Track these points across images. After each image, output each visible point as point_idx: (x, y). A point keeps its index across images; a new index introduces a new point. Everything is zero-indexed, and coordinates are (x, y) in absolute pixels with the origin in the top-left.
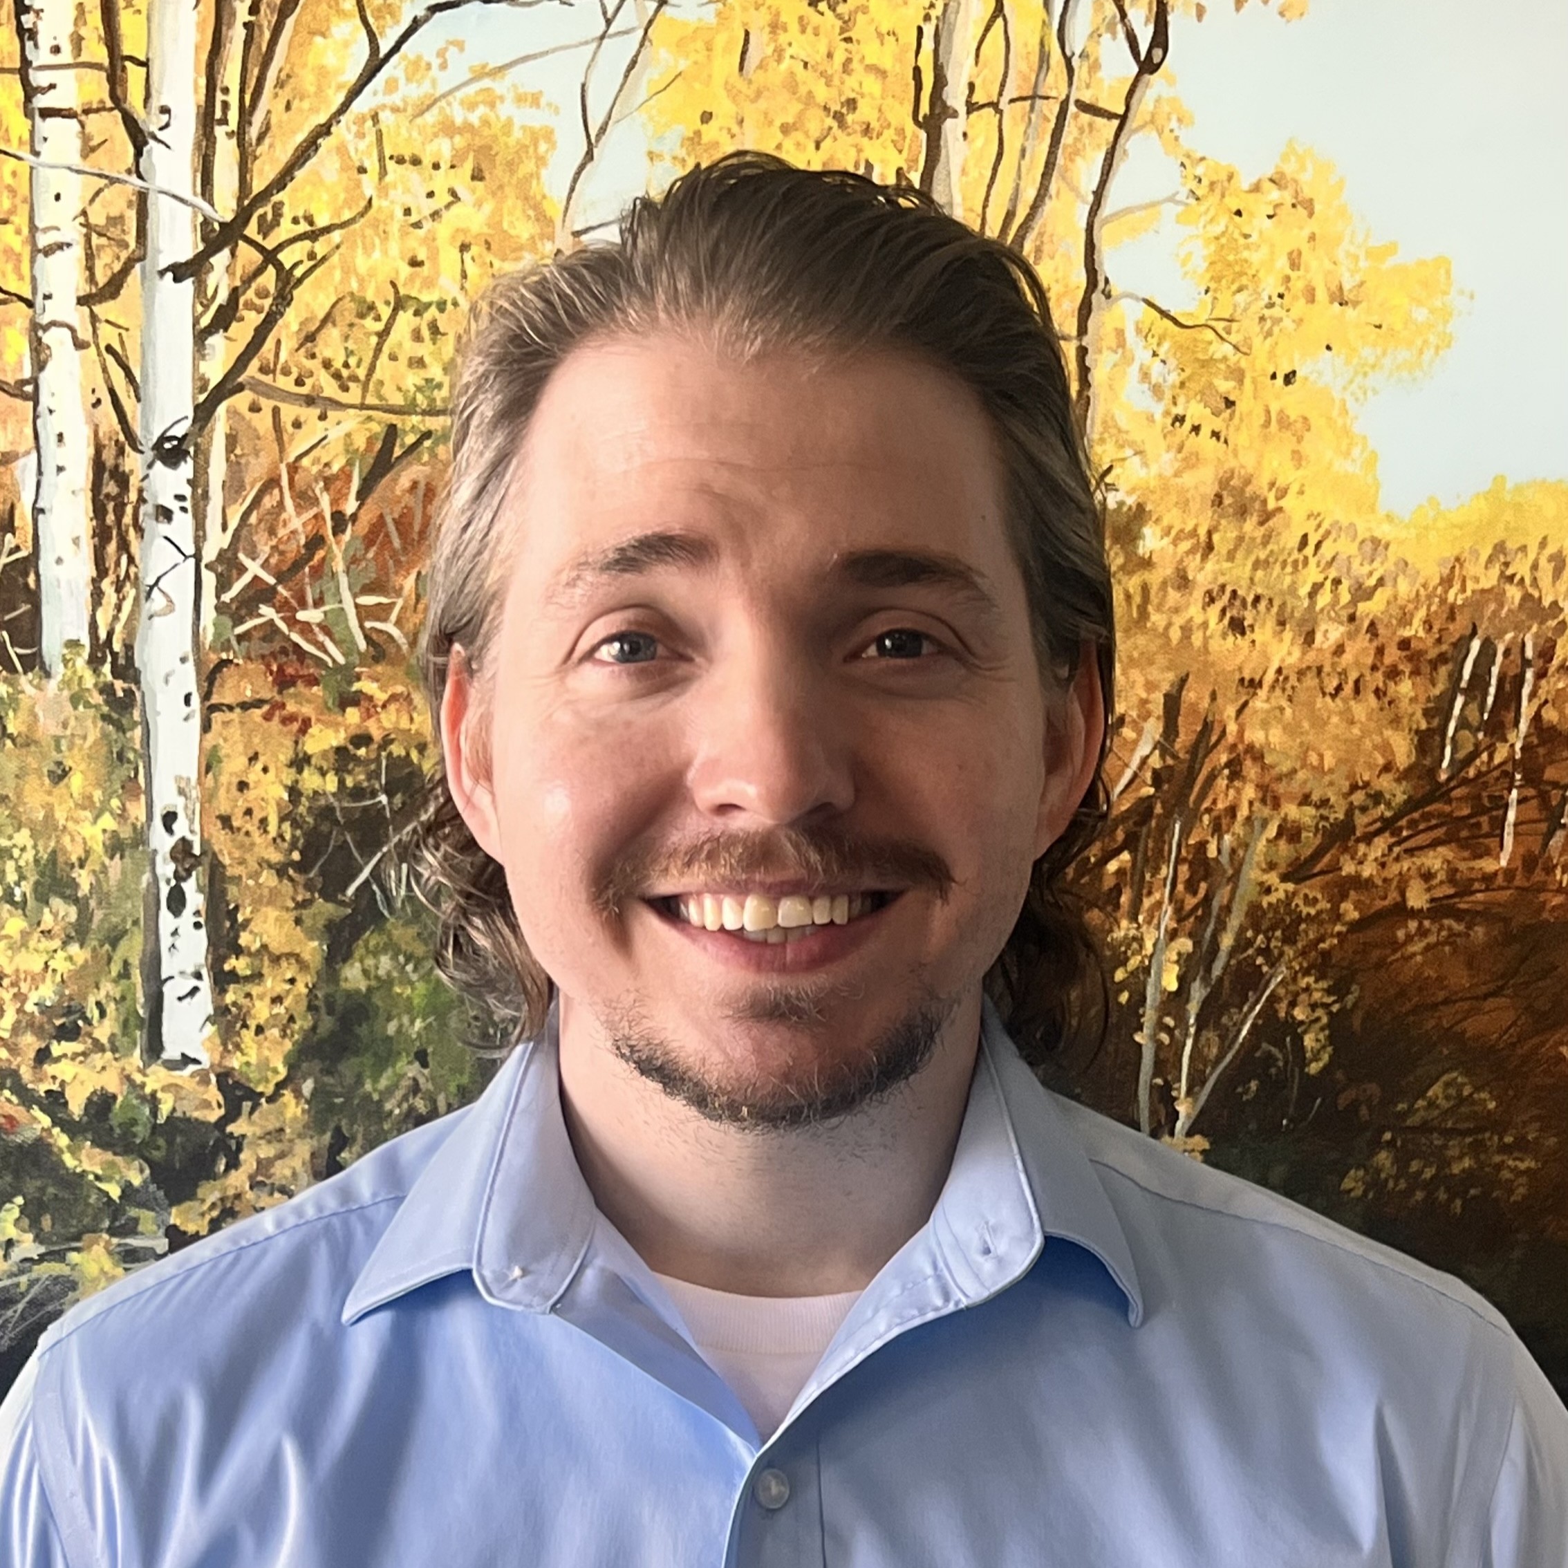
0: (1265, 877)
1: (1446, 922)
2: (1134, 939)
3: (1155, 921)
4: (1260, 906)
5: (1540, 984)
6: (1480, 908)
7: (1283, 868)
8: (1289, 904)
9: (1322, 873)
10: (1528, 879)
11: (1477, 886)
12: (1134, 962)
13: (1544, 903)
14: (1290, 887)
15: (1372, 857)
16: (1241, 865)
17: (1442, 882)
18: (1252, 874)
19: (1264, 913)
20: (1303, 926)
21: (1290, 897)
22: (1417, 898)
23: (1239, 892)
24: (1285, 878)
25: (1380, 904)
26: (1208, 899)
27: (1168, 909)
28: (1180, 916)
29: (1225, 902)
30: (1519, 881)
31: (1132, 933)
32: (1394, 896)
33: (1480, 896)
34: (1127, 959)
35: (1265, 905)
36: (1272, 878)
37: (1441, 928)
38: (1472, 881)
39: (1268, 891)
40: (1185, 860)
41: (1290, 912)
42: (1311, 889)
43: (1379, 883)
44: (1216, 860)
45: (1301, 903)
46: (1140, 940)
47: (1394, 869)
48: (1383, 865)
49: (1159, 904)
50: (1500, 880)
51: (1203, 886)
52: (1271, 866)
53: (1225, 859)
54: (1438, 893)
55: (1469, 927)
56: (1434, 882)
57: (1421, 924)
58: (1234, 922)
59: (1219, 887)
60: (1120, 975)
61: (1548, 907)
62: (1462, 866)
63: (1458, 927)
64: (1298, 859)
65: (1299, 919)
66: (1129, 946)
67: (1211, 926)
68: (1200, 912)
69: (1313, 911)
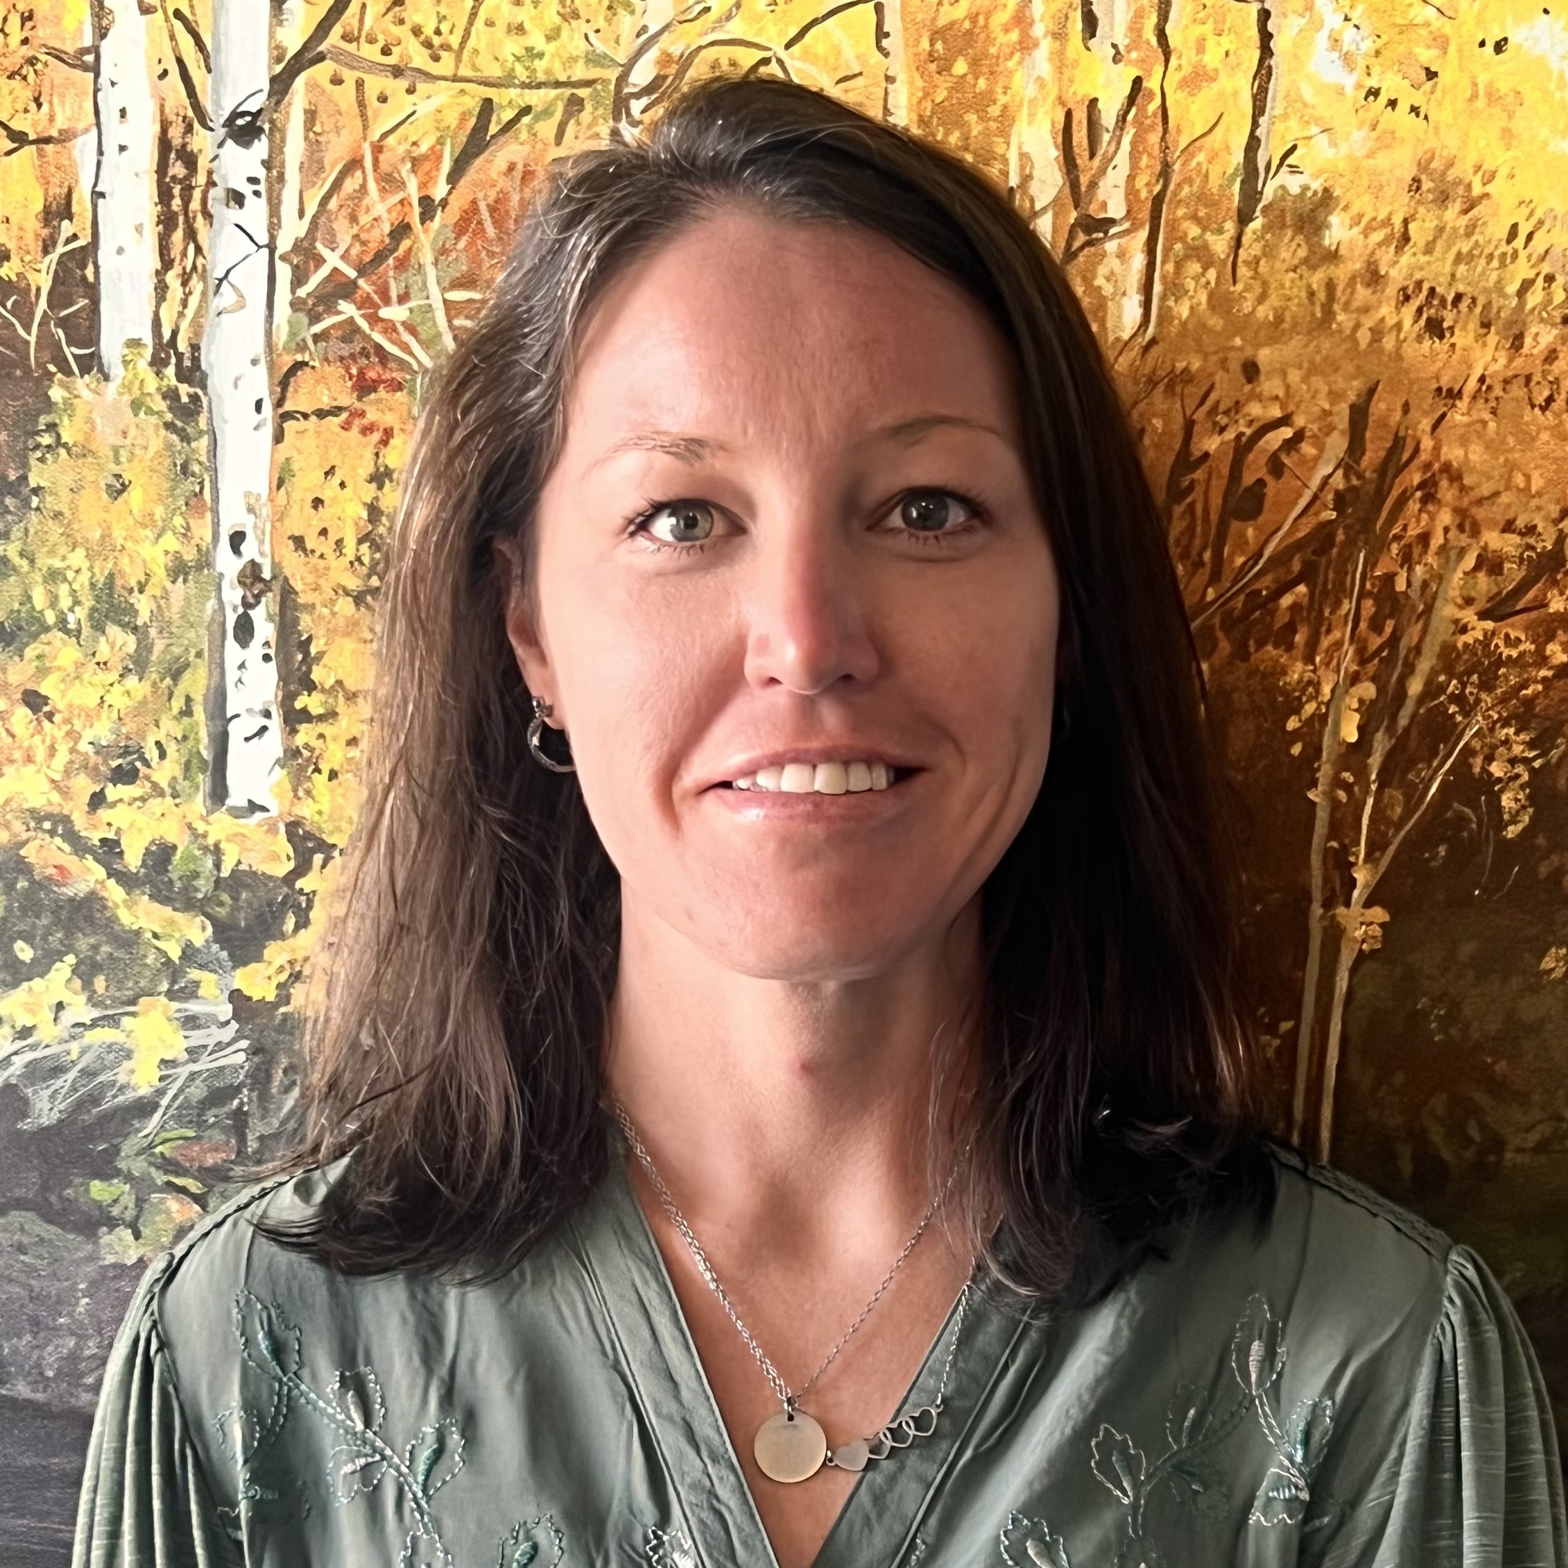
0: (1460, 614)
2: (1310, 682)
3: (1334, 662)
4: (1454, 647)
7: (1481, 604)
8: (1489, 645)
9: (1526, 609)
12: (1310, 708)
14: (1489, 625)
16: (1434, 597)
18: (1447, 611)
19: (1459, 656)
20: (1503, 671)
21: (1489, 636)
23: (1432, 629)
24: (1483, 615)
26: (1395, 639)
27: (1349, 651)
28: (1363, 658)
29: (1415, 639)
31: (1308, 676)
34: (1301, 706)
35: (1460, 645)
36: (1469, 616)
39: (1464, 630)
40: (1370, 594)
41: (1488, 654)
42: (1513, 628)
44: (1405, 593)
45: (1501, 643)
46: (1317, 685)
49: (1338, 644)
51: (1390, 624)
52: (1469, 601)
53: (1414, 594)
58: (1424, 665)
59: (1408, 625)
60: (1292, 724)
64: (1499, 593)
65: (1499, 662)
66: (1303, 691)
67: (1398, 669)
68: (1385, 654)
69: (1514, 653)
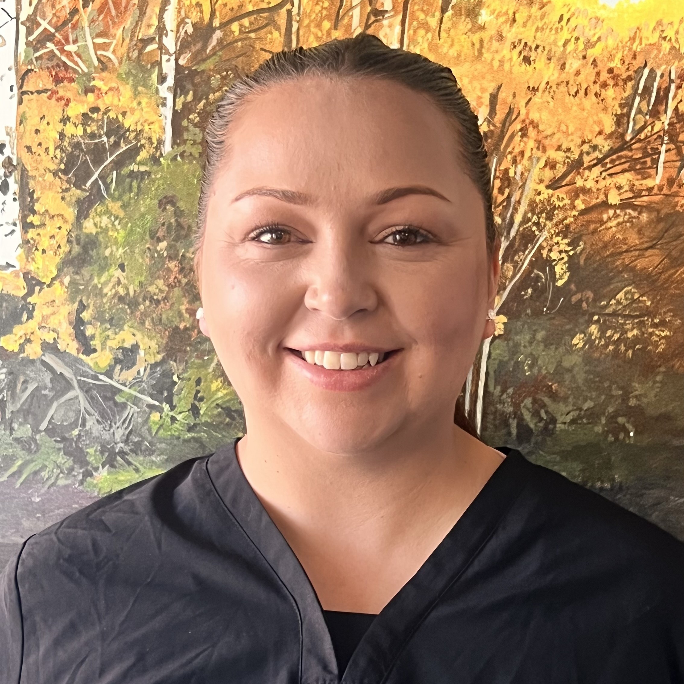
0: (537, 187)
1: (628, 211)
4: (534, 201)
5: (675, 243)
6: (645, 204)
7: (547, 182)
8: (550, 201)
9: (566, 185)
10: (670, 190)
11: (644, 193)
13: (677, 202)
14: (550, 191)
15: (591, 177)
16: (526, 180)
17: (626, 191)
18: (531, 185)
19: (537, 205)
20: (556, 212)
21: (550, 196)
22: (614, 199)
23: (525, 193)
24: (548, 187)
25: (594, 202)
26: (509, 197)
29: (518, 198)
30: (665, 191)
32: (602, 197)
33: (645, 199)
35: (537, 201)
36: (542, 188)
37: (625, 215)
38: (641, 191)
39: (539, 194)
40: (498, 177)
41: (550, 205)
42: (561, 192)
43: (595, 190)
44: (514, 178)
45: (556, 200)
47: (602, 184)
48: (597, 182)
50: (655, 191)
51: (507, 191)
52: (541, 181)
53: (518, 177)
54: (625, 196)
55: (640, 213)
56: (622, 191)
57: (615, 212)
58: (523, 208)
59: (514, 191)
61: (680, 204)
62: (637, 183)
63: (634, 214)
64: (555, 178)
65: (554, 208)
67: (510, 211)
68: (505, 204)
69: (561, 205)
